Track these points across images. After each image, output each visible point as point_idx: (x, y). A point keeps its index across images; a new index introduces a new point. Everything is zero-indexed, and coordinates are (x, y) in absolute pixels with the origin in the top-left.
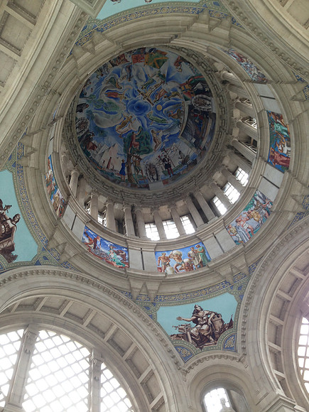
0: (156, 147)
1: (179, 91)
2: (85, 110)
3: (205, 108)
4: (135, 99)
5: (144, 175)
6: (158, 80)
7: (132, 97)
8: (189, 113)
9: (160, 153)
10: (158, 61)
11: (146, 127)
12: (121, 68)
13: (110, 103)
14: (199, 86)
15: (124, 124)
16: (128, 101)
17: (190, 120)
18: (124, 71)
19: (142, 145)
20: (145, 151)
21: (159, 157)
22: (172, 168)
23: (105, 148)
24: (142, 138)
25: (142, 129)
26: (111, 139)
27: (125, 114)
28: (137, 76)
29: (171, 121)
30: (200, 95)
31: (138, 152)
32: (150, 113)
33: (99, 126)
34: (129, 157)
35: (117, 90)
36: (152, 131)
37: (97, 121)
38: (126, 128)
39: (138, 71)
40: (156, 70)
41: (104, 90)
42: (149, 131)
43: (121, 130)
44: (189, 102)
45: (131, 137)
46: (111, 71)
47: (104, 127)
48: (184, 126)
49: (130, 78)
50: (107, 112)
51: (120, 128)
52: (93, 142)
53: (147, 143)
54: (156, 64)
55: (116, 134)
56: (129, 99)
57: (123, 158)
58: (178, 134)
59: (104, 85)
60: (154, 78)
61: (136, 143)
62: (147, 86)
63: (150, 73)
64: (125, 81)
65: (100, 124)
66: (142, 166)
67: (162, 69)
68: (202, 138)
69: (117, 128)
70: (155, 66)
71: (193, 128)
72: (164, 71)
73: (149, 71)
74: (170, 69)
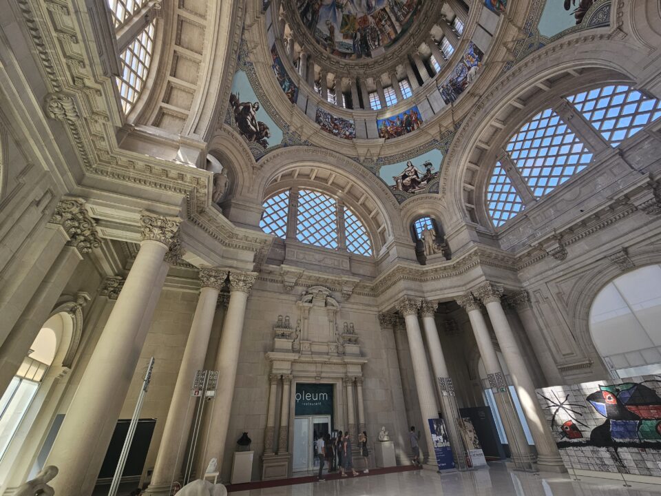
10: (347, 24)
12: (377, 7)
39: (360, 5)
40: (346, 12)
54: (347, 20)
63: (350, 6)
67: (341, 14)
70: (348, 16)
72: (339, 14)
73: (351, 8)
74: (335, 19)
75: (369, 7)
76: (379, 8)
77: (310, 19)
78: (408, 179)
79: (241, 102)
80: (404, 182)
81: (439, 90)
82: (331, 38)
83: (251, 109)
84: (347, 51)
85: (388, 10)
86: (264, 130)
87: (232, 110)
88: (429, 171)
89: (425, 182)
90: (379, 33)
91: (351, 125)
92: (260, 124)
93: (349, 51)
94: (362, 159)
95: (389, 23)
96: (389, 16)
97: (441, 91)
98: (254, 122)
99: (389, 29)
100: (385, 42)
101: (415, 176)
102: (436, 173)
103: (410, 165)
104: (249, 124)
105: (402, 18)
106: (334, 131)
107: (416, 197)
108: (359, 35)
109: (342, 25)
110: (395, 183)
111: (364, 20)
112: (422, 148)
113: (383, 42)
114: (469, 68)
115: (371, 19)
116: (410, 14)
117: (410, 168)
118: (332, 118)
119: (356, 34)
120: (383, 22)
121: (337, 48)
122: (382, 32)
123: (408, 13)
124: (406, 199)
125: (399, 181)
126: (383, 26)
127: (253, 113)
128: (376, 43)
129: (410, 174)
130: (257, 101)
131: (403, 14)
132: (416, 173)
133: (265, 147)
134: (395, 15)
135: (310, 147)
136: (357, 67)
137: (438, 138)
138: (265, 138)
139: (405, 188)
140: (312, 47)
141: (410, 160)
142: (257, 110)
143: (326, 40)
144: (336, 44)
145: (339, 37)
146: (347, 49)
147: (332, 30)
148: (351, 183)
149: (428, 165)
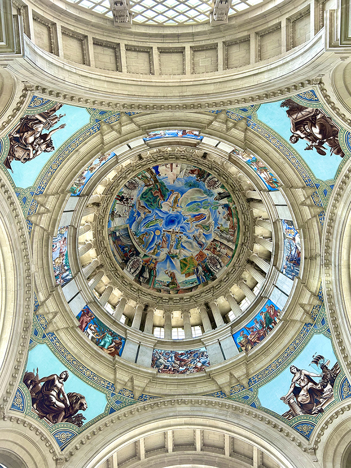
0: (140, 203)
1: (154, 257)
2: (216, 195)
3: (130, 264)
4: (180, 225)
5: (136, 178)
6: (174, 251)
7: (183, 225)
8: (135, 248)
9: (133, 202)
10: (186, 265)
11: (157, 212)
12: (208, 241)
13: (197, 210)
14: (146, 275)
15: (176, 201)
16: (184, 220)
17: (131, 244)
18: (203, 241)
19: (151, 197)
20: (145, 195)
21: (132, 199)
22: (118, 202)
23: (181, 176)
24: (155, 201)
25: (159, 208)
26: (179, 185)
27: (179, 209)
28: (191, 243)
29: (142, 231)
30: (140, 269)
31: (151, 189)
32: (161, 224)
33: (196, 189)
34: (156, 181)
35: (198, 223)
36: (150, 212)
37: (200, 192)
38: (172, 199)
39: (192, 247)
40: (182, 257)
41: (209, 217)
42: (153, 210)
43: (175, 196)
44: (142, 255)
45: (163, 196)
46: (213, 234)
47: (190, 190)
48: (131, 236)
49: (195, 237)
50: (195, 202)
51: (177, 197)
52: (195, 175)
53: (148, 201)
54: (185, 262)
55: (177, 190)
56: (184, 222)
57: (161, 177)
58: (131, 227)
59: (211, 221)
60: (178, 251)
61: (156, 195)
62: (178, 241)
63: (184, 252)
64: (196, 233)
65: (196, 190)
66: (141, 183)
67: (178, 261)
68: (114, 242)
69: (180, 195)
70: (184, 259)
71: (125, 241)
72: (176, 262)
73: (185, 253)
74: (173, 266)
75: (201, 245)
76: (209, 242)
77: (148, 276)
78: (302, 392)
79: (40, 378)
80: (299, 399)
81: (282, 272)
82: (173, 282)
83: (57, 382)
84: (193, 285)
85: (217, 239)
86: (77, 402)
87: (26, 391)
88: (323, 367)
89: (329, 386)
90: (218, 258)
91: (203, 353)
92: (70, 396)
93: (195, 284)
94: (227, 390)
95: (223, 247)
96: (220, 242)
97: (284, 273)
98: (61, 396)
99: (225, 251)
100: (226, 262)
101: (310, 384)
102: (335, 366)
103: (294, 371)
104: (54, 400)
105: (232, 238)
106: (181, 368)
107: (326, 416)
108: (200, 269)
109: (181, 268)
110: (288, 408)
111: (201, 255)
112: (297, 341)
113: (224, 263)
114: (294, 239)
115: (206, 252)
116: (236, 232)
117: (298, 375)
118: (176, 354)
119: (197, 269)
120: (218, 249)
121: (181, 288)
122: (220, 256)
123: (234, 232)
124: (314, 426)
125: (292, 401)
126: (220, 251)
127: (59, 385)
128: (219, 267)
129: (303, 384)
130: (66, 369)
131: (231, 235)
132: (310, 379)
133: (79, 425)
134: (226, 239)
135: (148, 402)
136: (203, 294)
137: (309, 320)
138: (80, 412)
139: (306, 408)
140: (149, 297)
141: (292, 364)
142: (65, 380)
143: (168, 286)
144: (180, 285)
145: (181, 278)
146: (192, 283)
147: (173, 276)
148: (227, 435)
149: (317, 360)
